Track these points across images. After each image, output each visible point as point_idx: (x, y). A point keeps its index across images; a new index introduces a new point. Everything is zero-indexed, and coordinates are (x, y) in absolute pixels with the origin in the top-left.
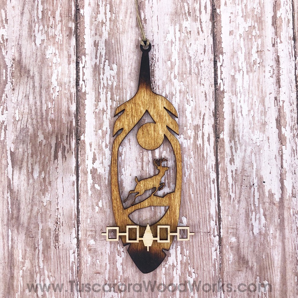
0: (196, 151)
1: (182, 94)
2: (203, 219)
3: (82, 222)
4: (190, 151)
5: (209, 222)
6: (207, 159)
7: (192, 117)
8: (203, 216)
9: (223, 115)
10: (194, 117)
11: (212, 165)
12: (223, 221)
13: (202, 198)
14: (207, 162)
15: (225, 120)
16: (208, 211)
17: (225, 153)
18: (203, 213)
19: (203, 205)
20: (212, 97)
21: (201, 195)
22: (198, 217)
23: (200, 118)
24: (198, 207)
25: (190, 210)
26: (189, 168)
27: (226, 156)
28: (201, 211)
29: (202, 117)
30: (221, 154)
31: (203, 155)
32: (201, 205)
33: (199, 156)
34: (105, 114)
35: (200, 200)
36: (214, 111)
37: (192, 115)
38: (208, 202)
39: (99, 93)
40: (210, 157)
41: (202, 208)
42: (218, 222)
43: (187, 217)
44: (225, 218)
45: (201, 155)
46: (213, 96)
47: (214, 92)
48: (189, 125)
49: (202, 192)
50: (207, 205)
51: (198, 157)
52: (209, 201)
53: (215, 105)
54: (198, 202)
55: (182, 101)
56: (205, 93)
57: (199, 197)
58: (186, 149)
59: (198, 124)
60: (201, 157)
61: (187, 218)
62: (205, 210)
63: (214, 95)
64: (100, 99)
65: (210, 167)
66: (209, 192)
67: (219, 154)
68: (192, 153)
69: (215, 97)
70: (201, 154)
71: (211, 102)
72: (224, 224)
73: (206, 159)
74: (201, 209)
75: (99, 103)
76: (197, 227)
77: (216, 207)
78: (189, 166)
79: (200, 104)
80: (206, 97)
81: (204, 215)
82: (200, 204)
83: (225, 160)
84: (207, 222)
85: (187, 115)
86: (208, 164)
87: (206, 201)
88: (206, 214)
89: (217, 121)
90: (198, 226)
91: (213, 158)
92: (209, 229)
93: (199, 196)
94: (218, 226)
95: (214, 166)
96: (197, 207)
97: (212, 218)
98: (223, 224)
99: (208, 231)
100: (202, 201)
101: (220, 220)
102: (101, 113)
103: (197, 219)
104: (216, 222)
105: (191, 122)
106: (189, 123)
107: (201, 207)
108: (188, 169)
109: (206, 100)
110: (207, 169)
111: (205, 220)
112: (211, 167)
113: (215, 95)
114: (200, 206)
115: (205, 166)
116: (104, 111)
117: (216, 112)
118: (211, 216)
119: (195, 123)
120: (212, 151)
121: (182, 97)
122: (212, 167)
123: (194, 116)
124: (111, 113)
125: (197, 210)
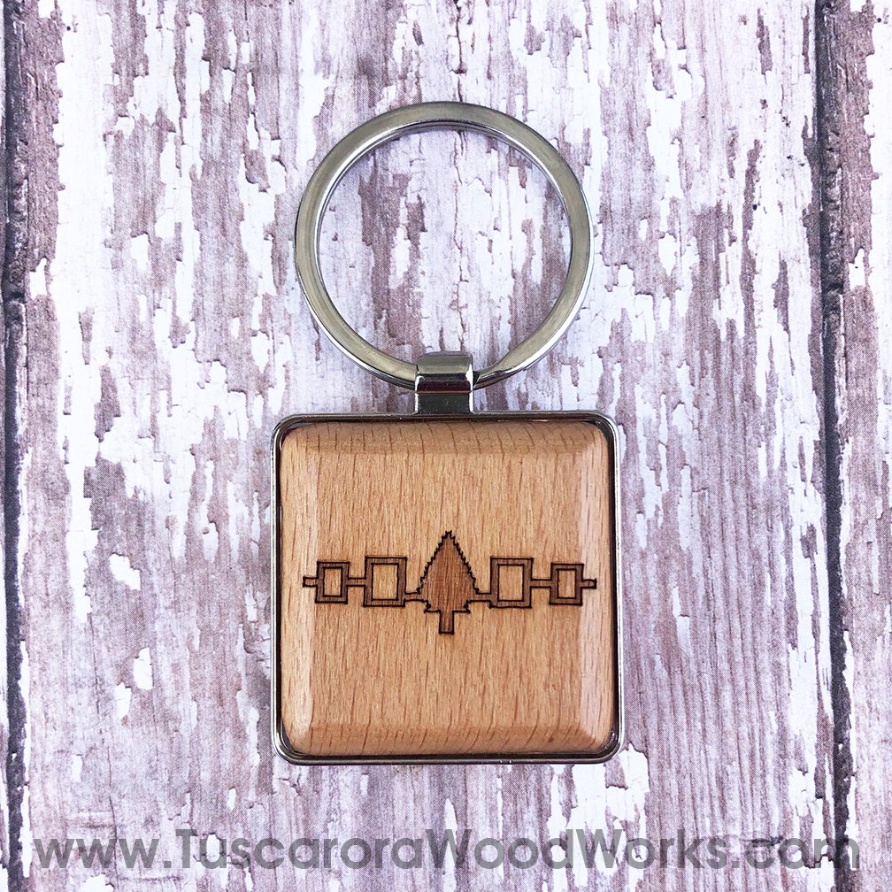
0: (710, 364)
1: (624, 29)
2: (746, 763)
3: (37, 776)
4: (673, 363)
5: (782, 779)
6: (770, 411)
7: (683, 164)
8: (745, 746)
9: (866, 151)
10: (696, 166)
11: (801, 447)
12: (863, 776)
13: (737, 642)
14: (769, 431)
15: (874, 183)
16: (772, 714)
17: (879, 374)
18: (744, 730)
19: (747, 680)
20: (798, 49)
21: (736, 624)
22: (713, 753)
23: (732, 172)
24: (717, 693)
25: (667, 710)
26: (663, 461)
27: (880, 394)
28: (736, 714)
29: (741, 165)
30: (852, 382)
31: (748, 388)
32: (733, 681)
33: (725, 395)
34: (169, 147)
35: (730, 653)
36: (810, 132)
37: (682, 154)
38: (777, 666)
39: (137, 21)
40: (790, 398)
41: (743, 698)
42: (829, 779)
43: (654, 752)
44: (871, 758)
45: (738, 389)
46: (806, 42)
47: (812, 21)
48: (664, 209)
49: (740, 606)
50: (767, 679)
51: (718, 398)
52: (783, 660)
53: (818, 96)
54: (714, 665)
55: (625, 72)
56: (761, 23)
57: (720, 635)
58: (649, 350)
59: (719, 206)
60: (737, 398)
61: (653, 760)
62: (755, 710)
63: (812, 37)
64: (145, 60)
65: (788, 460)
66: (781, 605)
67: (840, 380)
68: (682, 375)
69: (818, 50)
70: (739, 379)
71: (794, 79)
72: (864, 789)
73: (763, 409)
74: (736, 703)
75: (137, 81)
76: (707, 810)
77: (819, 695)
78: (662, 450)
79: (732, 88)
80: (763, 46)
81: (751, 737)
82: (727, 676)
83: (874, 420)
84: (770, 779)
85: (652, 153)
86: (776, 441)
87: (765, 659)
88: (762, 732)
89: (830, 185)
90: (716, 803)
91: (807, 405)
92: (776, 819)
93: (721, 628)
94: (831, 801)
95: (810, 453)
96: (708, 690)
97: (798, 755)
98: (862, 790)
99: (775, 834)
100: (739, 658)
101: (842, 767)
102: (150, 140)
103: (712, 766)
104: (819, 782)
105: (680, 195)
106: (668, 196)
107: (735, 694)
108: (657, 469)
109: (766, 66)
110: (770, 472)
111: (759, 771)
112: (793, 457)
113: (817, 38)
114: (728, 687)
115: (762, 453)
116: (163, 126)
117: (821, 134)
118: (791, 747)
119: (703, 198)
120: (804, 361)
121: (624, 49)
122: (802, 456)
123: (698, 155)
124: (204, 136)
125: (711, 712)
